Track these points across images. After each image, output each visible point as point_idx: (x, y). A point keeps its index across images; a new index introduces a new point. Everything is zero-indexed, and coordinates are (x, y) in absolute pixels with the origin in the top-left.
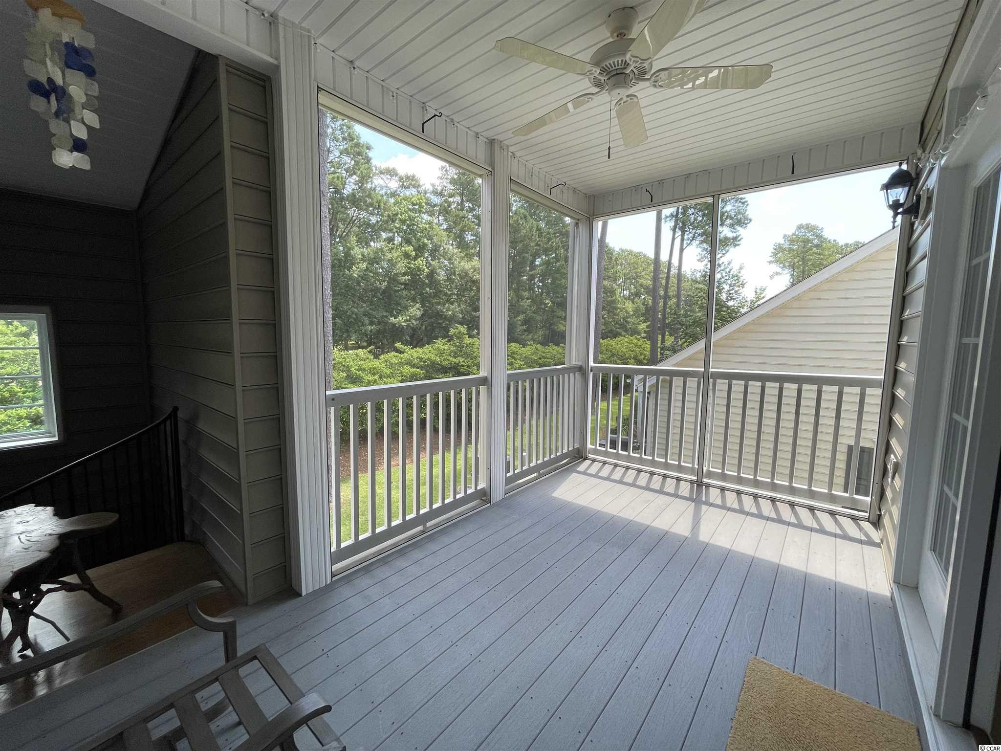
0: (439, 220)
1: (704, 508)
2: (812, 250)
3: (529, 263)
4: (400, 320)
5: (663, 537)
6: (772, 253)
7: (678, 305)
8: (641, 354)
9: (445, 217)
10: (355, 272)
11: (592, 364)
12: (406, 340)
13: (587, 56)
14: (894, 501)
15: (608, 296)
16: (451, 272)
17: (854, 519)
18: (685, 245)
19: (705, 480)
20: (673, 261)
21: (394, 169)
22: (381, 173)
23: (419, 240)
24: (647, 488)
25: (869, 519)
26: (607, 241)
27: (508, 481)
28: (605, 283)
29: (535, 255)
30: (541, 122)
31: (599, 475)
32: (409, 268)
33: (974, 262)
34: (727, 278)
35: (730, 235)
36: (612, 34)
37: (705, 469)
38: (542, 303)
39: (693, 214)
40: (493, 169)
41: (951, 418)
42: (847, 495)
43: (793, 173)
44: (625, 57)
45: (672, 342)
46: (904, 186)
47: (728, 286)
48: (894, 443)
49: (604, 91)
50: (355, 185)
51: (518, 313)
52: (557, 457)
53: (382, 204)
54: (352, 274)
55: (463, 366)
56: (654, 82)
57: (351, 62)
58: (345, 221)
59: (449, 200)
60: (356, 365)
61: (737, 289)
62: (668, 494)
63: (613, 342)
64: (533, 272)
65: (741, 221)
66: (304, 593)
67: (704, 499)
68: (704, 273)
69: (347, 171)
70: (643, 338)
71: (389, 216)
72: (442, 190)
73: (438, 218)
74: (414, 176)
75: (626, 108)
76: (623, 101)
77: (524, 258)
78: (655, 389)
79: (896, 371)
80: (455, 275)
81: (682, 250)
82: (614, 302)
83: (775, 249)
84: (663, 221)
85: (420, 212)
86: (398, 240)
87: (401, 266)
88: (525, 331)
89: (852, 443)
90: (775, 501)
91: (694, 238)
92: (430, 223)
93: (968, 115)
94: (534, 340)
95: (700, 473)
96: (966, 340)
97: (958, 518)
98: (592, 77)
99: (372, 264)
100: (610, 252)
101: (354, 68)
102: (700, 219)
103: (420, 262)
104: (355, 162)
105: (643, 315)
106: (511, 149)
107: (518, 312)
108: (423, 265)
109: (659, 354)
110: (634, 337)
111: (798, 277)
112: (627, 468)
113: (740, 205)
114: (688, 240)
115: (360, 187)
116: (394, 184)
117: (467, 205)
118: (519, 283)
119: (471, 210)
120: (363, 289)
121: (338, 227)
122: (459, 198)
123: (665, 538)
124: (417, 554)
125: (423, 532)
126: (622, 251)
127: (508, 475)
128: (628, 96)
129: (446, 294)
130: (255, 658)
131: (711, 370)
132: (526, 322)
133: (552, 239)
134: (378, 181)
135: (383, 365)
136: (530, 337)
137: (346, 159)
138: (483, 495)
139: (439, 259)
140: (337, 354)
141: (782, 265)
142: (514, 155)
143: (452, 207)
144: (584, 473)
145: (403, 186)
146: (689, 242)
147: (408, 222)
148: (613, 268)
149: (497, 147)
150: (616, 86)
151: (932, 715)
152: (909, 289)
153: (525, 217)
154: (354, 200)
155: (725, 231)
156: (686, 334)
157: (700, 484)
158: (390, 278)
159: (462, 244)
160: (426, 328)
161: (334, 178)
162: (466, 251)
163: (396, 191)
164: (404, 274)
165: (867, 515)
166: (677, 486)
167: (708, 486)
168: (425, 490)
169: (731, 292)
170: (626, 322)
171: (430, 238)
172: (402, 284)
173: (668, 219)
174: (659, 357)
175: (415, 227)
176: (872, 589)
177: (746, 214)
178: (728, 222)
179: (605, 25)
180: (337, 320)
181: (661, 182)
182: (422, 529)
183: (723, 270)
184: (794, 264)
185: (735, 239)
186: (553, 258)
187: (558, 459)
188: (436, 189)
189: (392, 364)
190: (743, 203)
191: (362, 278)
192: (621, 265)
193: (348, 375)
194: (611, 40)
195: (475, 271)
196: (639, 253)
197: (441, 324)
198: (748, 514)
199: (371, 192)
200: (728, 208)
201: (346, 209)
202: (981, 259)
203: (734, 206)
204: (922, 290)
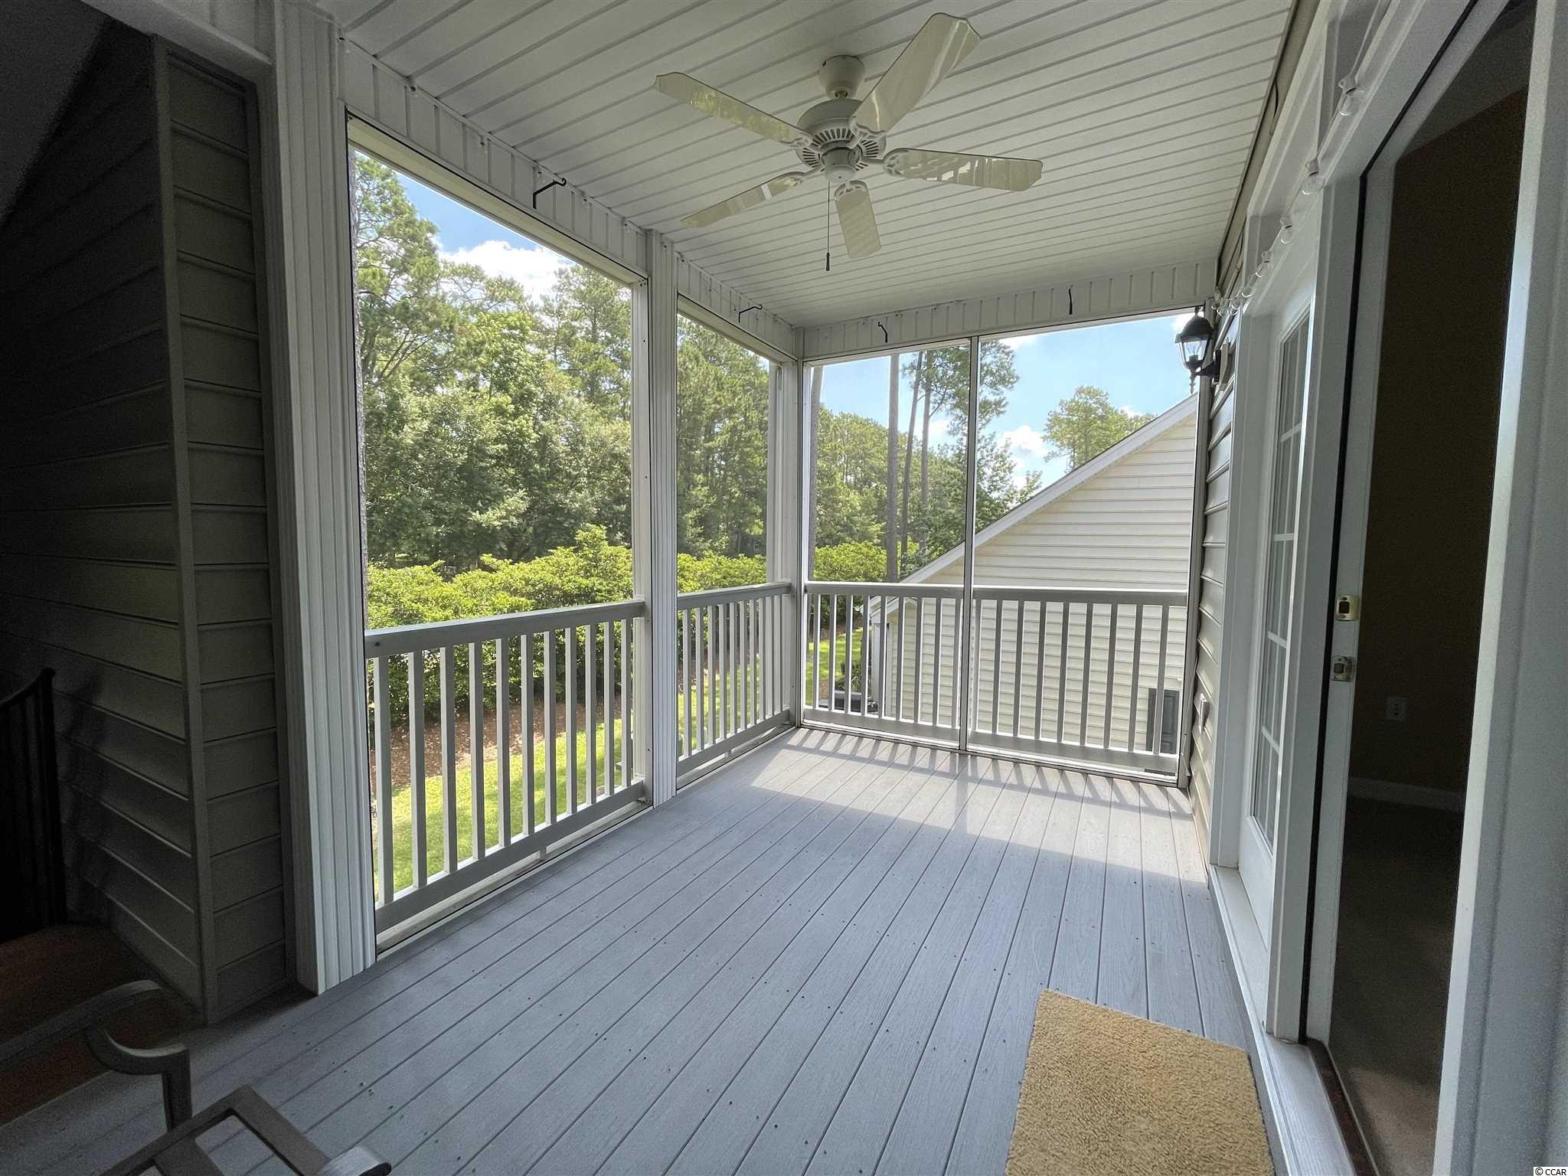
0: (556, 356)
1: (971, 786)
2: (1095, 423)
3: (703, 429)
4: (491, 517)
5: (915, 834)
6: (1047, 425)
7: (923, 497)
8: (874, 569)
9: (566, 350)
10: (408, 436)
11: (805, 581)
12: (501, 550)
13: (795, 116)
14: (1205, 754)
15: (823, 483)
16: (576, 442)
17: (1160, 785)
18: (931, 411)
19: (971, 747)
20: (915, 434)
21: (477, 268)
22: (454, 272)
23: (521, 386)
24: (890, 764)
25: (1177, 784)
26: (821, 400)
27: (681, 768)
28: (819, 463)
29: (715, 417)
30: (723, 209)
31: (822, 748)
32: (504, 431)
33: (1284, 438)
34: (989, 458)
35: (992, 398)
36: (829, 90)
37: (970, 730)
38: (725, 492)
39: (940, 366)
40: (650, 275)
41: (1266, 640)
42: (1151, 753)
43: (1071, 313)
44: (848, 125)
45: (917, 551)
46: (1202, 339)
47: (991, 470)
48: (1203, 677)
49: (819, 172)
50: (407, 289)
51: (690, 507)
52: (756, 726)
53: (457, 325)
54: (402, 439)
55: (599, 591)
56: (889, 166)
57: (408, 78)
58: (390, 350)
59: (574, 323)
60: (411, 593)
61: (1002, 474)
62: (921, 770)
63: (833, 552)
64: (710, 444)
65: (1004, 379)
66: (321, 990)
67: (970, 774)
68: (957, 451)
69: (391, 264)
70: (877, 545)
71: (468, 344)
72: (561, 307)
73: (555, 351)
74: (512, 283)
75: (852, 200)
76: (845, 189)
77: (695, 420)
78: (896, 619)
79: (1202, 582)
80: (584, 446)
81: (927, 417)
82: (832, 491)
83: (1050, 421)
84: (900, 374)
85: (522, 340)
86: (484, 385)
87: (491, 428)
88: (700, 535)
89: (1155, 686)
90: (1063, 770)
91: (943, 400)
92: (538, 358)
93: (1271, 250)
94: (715, 550)
95: (962, 736)
96: (1278, 537)
97: (1280, 773)
98: (801, 148)
99: (439, 423)
100: (827, 417)
101: (413, 89)
102: (951, 373)
103: (524, 422)
104: (406, 250)
105: (876, 511)
106: (677, 247)
107: (689, 505)
108: (528, 427)
109: (899, 569)
110: (863, 544)
111: (1080, 459)
112: (861, 736)
113: (1003, 355)
114: (935, 403)
115: (415, 294)
116: (477, 294)
117: (602, 333)
118: (689, 460)
119: (609, 342)
120: (423, 465)
121: (375, 359)
122: (589, 323)
123: (919, 836)
124: (532, 899)
125: (541, 862)
126: (844, 416)
127: (681, 759)
128: (852, 183)
129: (568, 475)
130: (230, 1112)
131: (973, 586)
132: (700, 521)
133: (738, 394)
134: (447, 286)
135: (460, 592)
136: (708, 544)
137: (388, 244)
138: (641, 795)
139: (557, 418)
140: (375, 575)
141: (1059, 443)
142: (682, 256)
143: (578, 335)
144: (798, 748)
145: (492, 298)
146: (937, 405)
147: (501, 356)
148: (831, 441)
149: (655, 243)
150: (836, 165)
151: (1264, 1033)
152: (1213, 473)
153: (697, 358)
154: (406, 315)
155: (985, 393)
156: (936, 538)
157: (962, 753)
158: (471, 447)
159: (594, 395)
160: (535, 530)
161: (366, 275)
162: (602, 406)
163: (481, 305)
164: (497, 441)
165: (1175, 778)
166: (933, 756)
167: (975, 755)
168: (541, 795)
169: (995, 479)
170: (852, 521)
171: (540, 383)
172: (492, 457)
173: (907, 372)
174: (899, 573)
175: (515, 364)
176: (1185, 877)
177: (1012, 369)
178: (988, 379)
179: (817, 76)
180: (375, 516)
181: (899, 313)
182: (539, 857)
183: (984, 448)
184: (1074, 442)
185: (998, 403)
186: (741, 423)
187: (759, 729)
188: (551, 306)
189: (475, 590)
190: (1007, 354)
191: (421, 445)
192: (842, 437)
193: (396, 610)
194: (827, 99)
195: (617, 438)
196: (867, 420)
197: (561, 523)
198: (1029, 790)
199: (437, 303)
200: (988, 359)
201: (392, 328)
202: (1291, 434)
203: (995, 357)
204: (1228, 474)
